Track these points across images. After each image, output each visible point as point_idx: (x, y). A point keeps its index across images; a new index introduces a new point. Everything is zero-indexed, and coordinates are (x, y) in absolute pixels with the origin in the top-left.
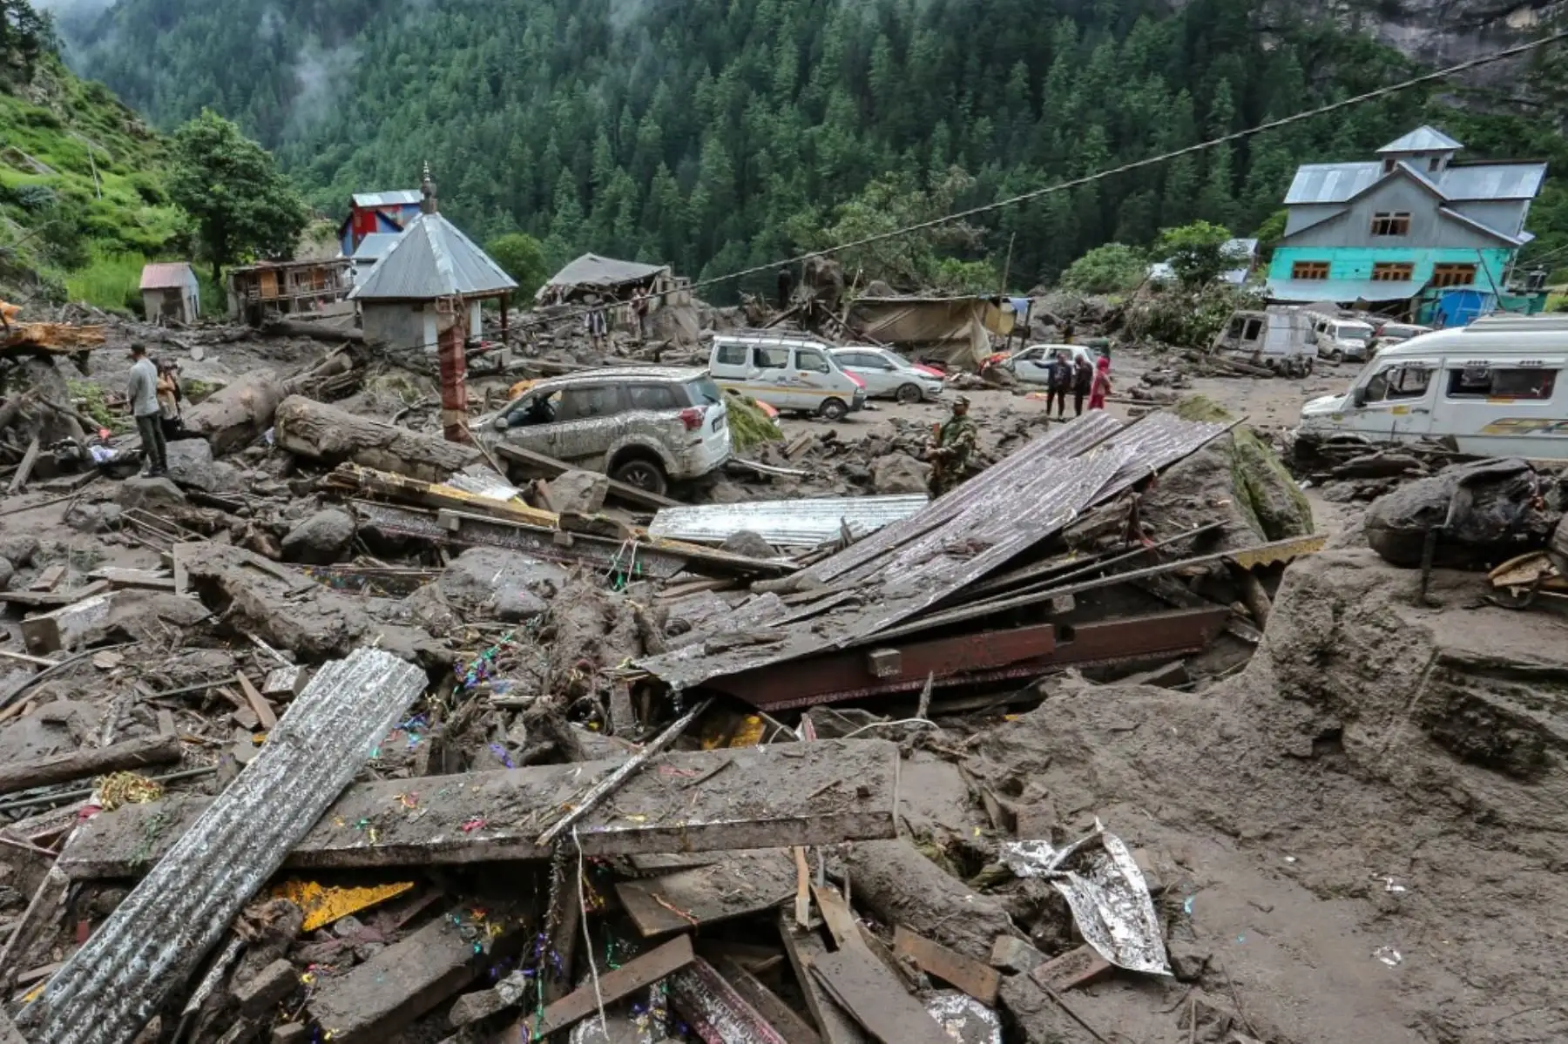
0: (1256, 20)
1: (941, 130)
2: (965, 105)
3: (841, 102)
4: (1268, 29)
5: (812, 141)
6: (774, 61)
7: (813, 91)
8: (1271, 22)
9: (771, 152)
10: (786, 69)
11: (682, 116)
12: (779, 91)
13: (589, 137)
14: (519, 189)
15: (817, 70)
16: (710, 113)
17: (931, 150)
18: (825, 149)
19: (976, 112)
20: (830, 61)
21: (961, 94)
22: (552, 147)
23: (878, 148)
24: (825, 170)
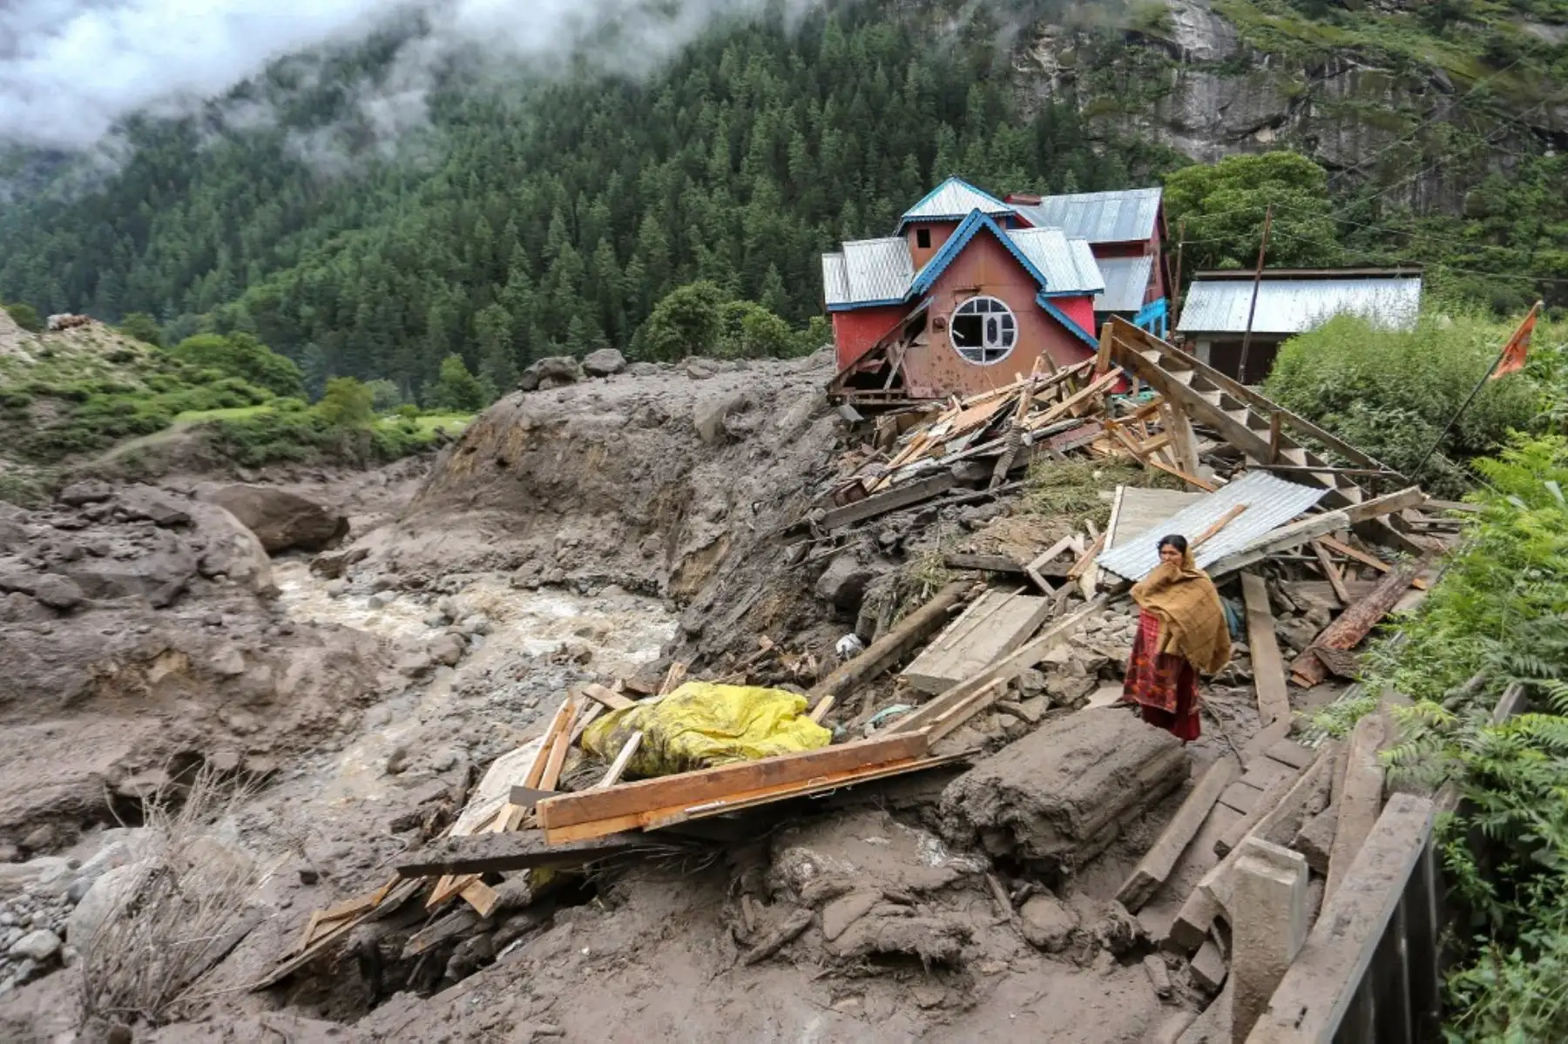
0: (1086, 131)
1: (849, 208)
2: (870, 189)
3: (764, 185)
4: (1096, 139)
5: (739, 218)
6: (709, 152)
7: (744, 178)
8: (1097, 134)
9: (701, 227)
10: (719, 160)
11: (630, 199)
12: (715, 179)
13: (546, 218)
14: (478, 263)
15: (745, 161)
16: (654, 197)
17: (841, 226)
18: (749, 225)
19: (878, 195)
20: (756, 153)
21: (866, 180)
22: (511, 227)
23: (795, 223)
24: (749, 243)
